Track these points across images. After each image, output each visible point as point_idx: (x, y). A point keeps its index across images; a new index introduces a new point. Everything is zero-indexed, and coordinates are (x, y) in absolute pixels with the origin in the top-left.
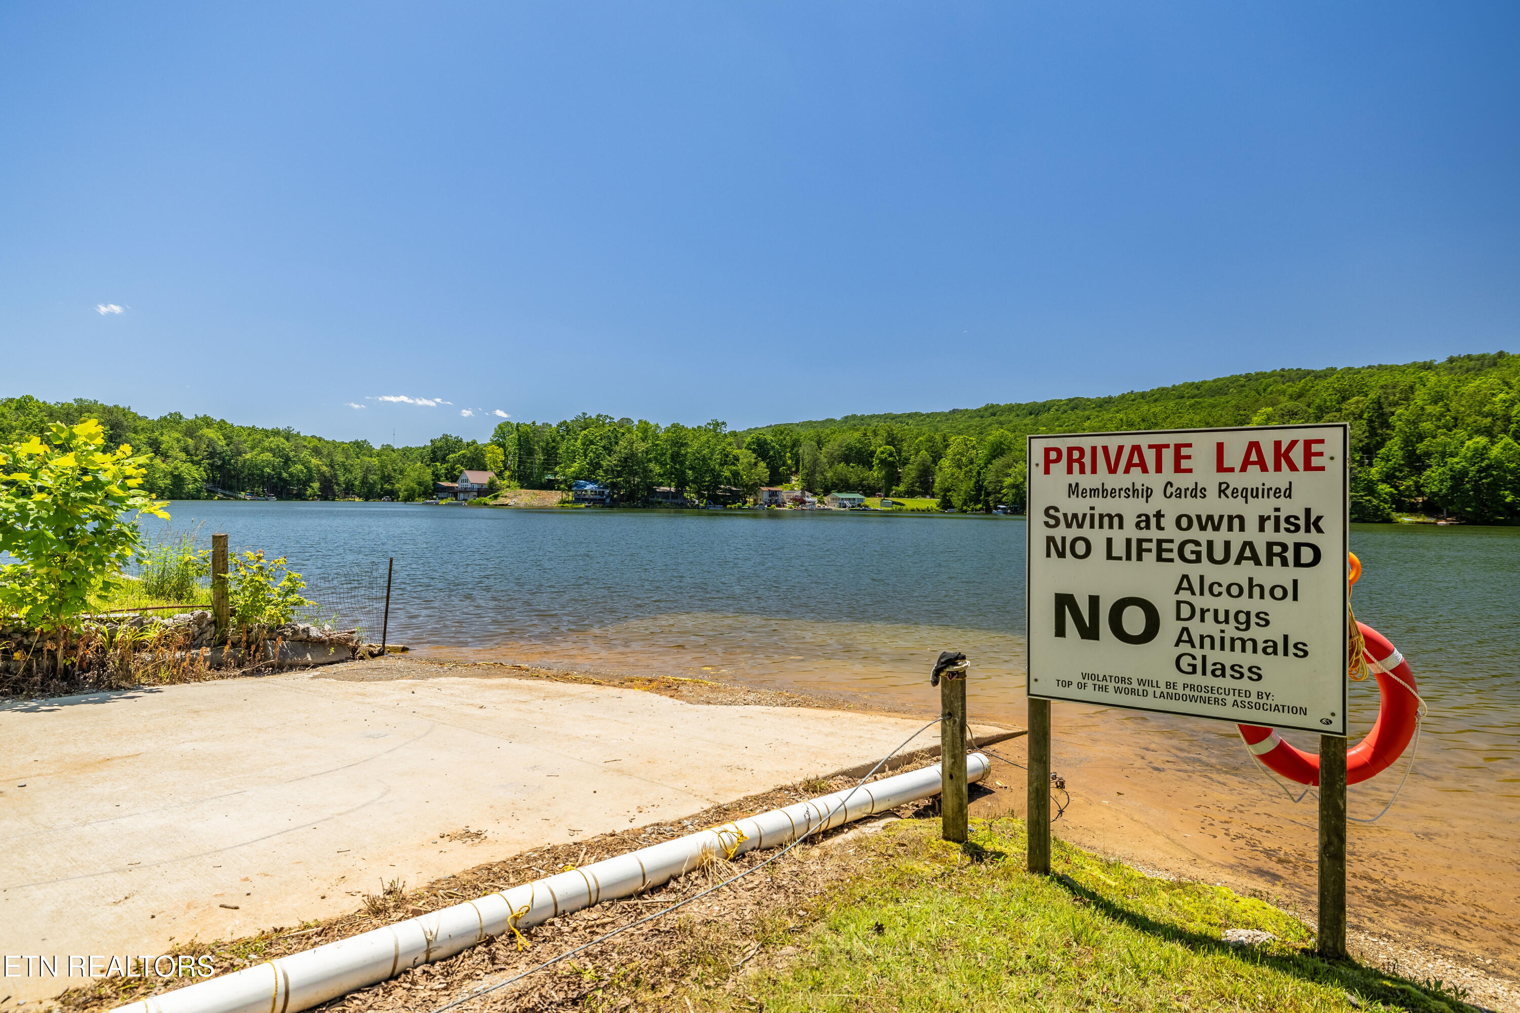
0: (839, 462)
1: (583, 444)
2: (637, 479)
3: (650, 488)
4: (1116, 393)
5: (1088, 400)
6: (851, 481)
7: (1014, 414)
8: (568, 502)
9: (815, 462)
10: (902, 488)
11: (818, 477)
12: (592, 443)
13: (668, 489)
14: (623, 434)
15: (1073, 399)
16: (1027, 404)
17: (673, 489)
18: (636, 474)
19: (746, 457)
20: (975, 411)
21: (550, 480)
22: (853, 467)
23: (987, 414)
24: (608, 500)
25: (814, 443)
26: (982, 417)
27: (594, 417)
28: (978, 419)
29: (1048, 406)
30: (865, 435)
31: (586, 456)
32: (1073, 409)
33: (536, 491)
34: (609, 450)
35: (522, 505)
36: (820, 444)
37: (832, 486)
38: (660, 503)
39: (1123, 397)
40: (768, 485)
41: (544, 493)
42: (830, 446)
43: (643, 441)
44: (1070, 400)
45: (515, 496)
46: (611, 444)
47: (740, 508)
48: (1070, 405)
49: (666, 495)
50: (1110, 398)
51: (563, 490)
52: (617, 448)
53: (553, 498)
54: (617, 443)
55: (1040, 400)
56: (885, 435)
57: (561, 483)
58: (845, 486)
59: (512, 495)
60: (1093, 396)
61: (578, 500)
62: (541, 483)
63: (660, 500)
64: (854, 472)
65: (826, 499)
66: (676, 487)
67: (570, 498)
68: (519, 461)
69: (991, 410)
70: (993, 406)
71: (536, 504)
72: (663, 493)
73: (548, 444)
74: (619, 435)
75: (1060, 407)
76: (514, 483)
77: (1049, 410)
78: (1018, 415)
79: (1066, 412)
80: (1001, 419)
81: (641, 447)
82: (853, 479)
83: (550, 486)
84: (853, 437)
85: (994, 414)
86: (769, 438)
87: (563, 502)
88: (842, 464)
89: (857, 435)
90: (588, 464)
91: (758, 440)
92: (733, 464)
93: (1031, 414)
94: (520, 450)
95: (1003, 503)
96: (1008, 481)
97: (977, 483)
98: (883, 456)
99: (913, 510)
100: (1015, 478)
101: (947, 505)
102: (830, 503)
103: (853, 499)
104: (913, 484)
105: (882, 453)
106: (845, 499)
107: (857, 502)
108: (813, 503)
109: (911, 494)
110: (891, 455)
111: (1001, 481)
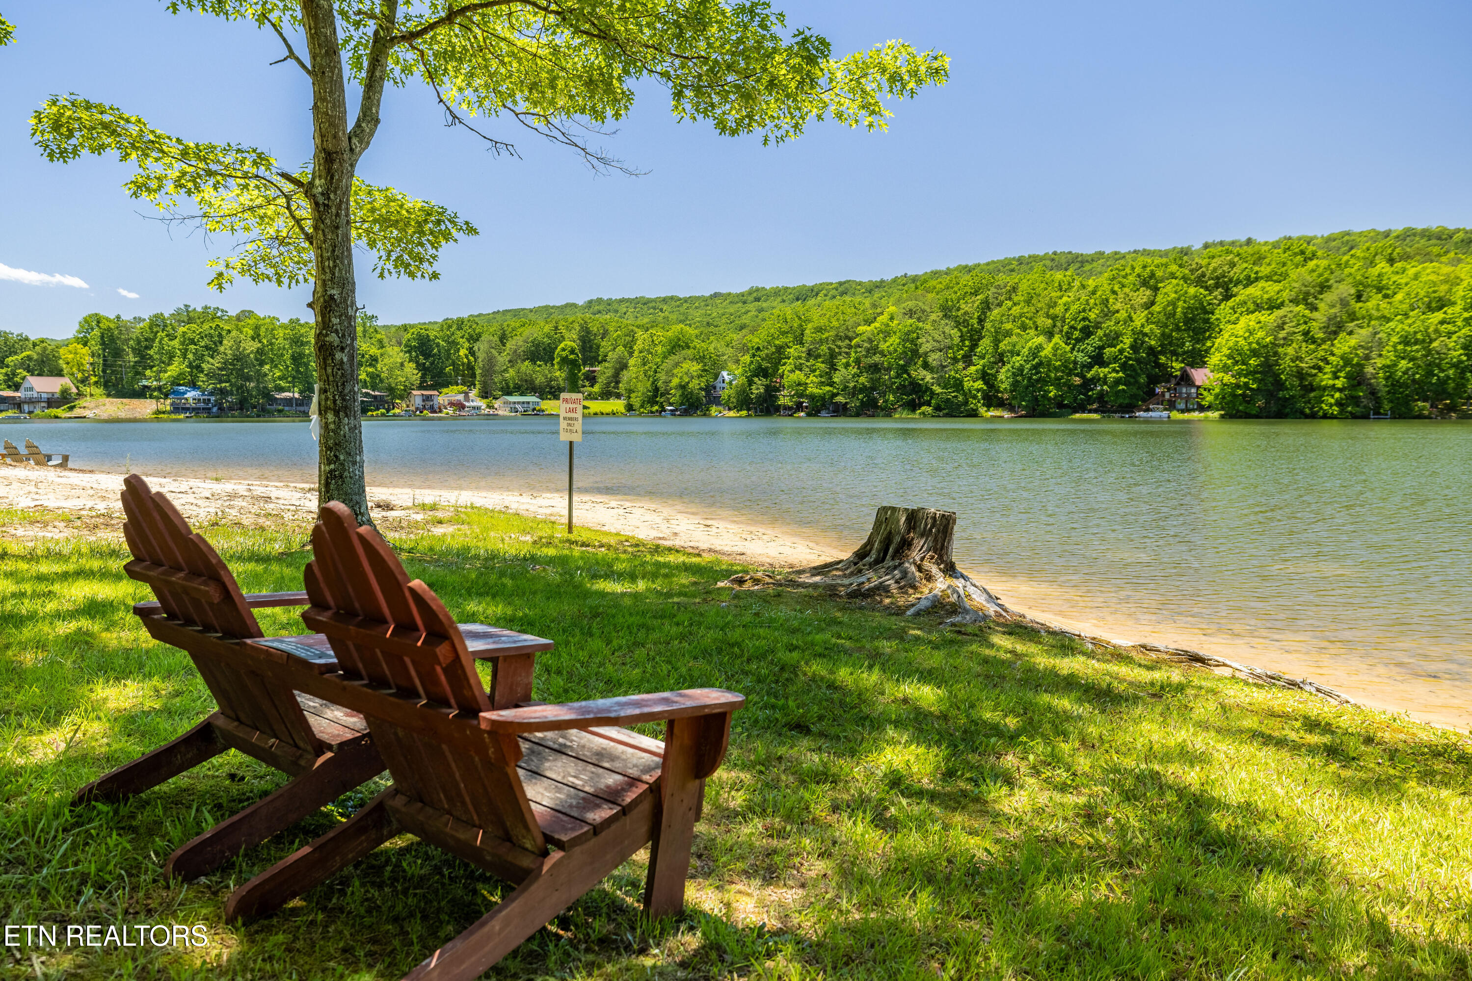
0: (524, 360)
1: (182, 343)
2: (252, 385)
3: (266, 394)
4: (888, 277)
5: (860, 283)
6: (537, 382)
7: (779, 299)
8: (164, 413)
9: (491, 361)
10: (596, 389)
11: (497, 379)
12: (193, 342)
13: (291, 395)
14: (229, 331)
15: (845, 283)
16: (794, 288)
17: (297, 395)
18: (248, 379)
19: (395, 355)
20: (738, 295)
21: (145, 387)
22: (540, 366)
23: (751, 298)
24: (215, 409)
25: (496, 338)
26: (745, 303)
27: (199, 309)
28: (740, 305)
29: (815, 290)
30: (556, 328)
31: (185, 358)
32: (842, 294)
33: (125, 400)
34: (212, 350)
35: (105, 416)
36: (503, 339)
37: (514, 388)
38: (280, 411)
39: (895, 280)
40: (421, 387)
41: (135, 402)
42: (514, 342)
43: (253, 339)
44: (841, 284)
45: (97, 407)
46: (215, 343)
47: (383, 415)
48: (840, 289)
49: (289, 402)
50: (882, 281)
51: (157, 398)
52: (222, 349)
53: (146, 407)
54: (221, 343)
55: (810, 284)
56: (578, 328)
57: (155, 389)
58: (526, 386)
59: (92, 405)
60: (865, 280)
61: (176, 409)
62: (134, 390)
63: (280, 407)
64: (540, 373)
65: (497, 404)
66: (301, 392)
67: (168, 408)
68: (104, 365)
69: (755, 295)
70: (757, 290)
71: (122, 415)
72: (285, 399)
73: (139, 342)
74: (224, 333)
75: (828, 291)
76: (99, 391)
77: (817, 294)
78: (784, 301)
79: (834, 297)
80: (764, 305)
81: (251, 347)
82: (540, 380)
83: (142, 393)
84: (539, 331)
85: (758, 299)
86: (432, 334)
87: (158, 412)
88: (526, 363)
89: (547, 329)
90: (187, 367)
91: (419, 334)
92: (371, 365)
93: (798, 299)
94: (104, 350)
95: (671, 404)
96: (675, 381)
97: (653, 383)
98: (564, 354)
99: (596, 414)
100: (681, 378)
101: (630, 408)
102: (501, 407)
103: (528, 403)
104: (608, 384)
105: (563, 350)
106: (519, 403)
107: (531, 406)
108: (479, 408)
109: (606, 395)
110: (572, 352)
111: (670, 381)
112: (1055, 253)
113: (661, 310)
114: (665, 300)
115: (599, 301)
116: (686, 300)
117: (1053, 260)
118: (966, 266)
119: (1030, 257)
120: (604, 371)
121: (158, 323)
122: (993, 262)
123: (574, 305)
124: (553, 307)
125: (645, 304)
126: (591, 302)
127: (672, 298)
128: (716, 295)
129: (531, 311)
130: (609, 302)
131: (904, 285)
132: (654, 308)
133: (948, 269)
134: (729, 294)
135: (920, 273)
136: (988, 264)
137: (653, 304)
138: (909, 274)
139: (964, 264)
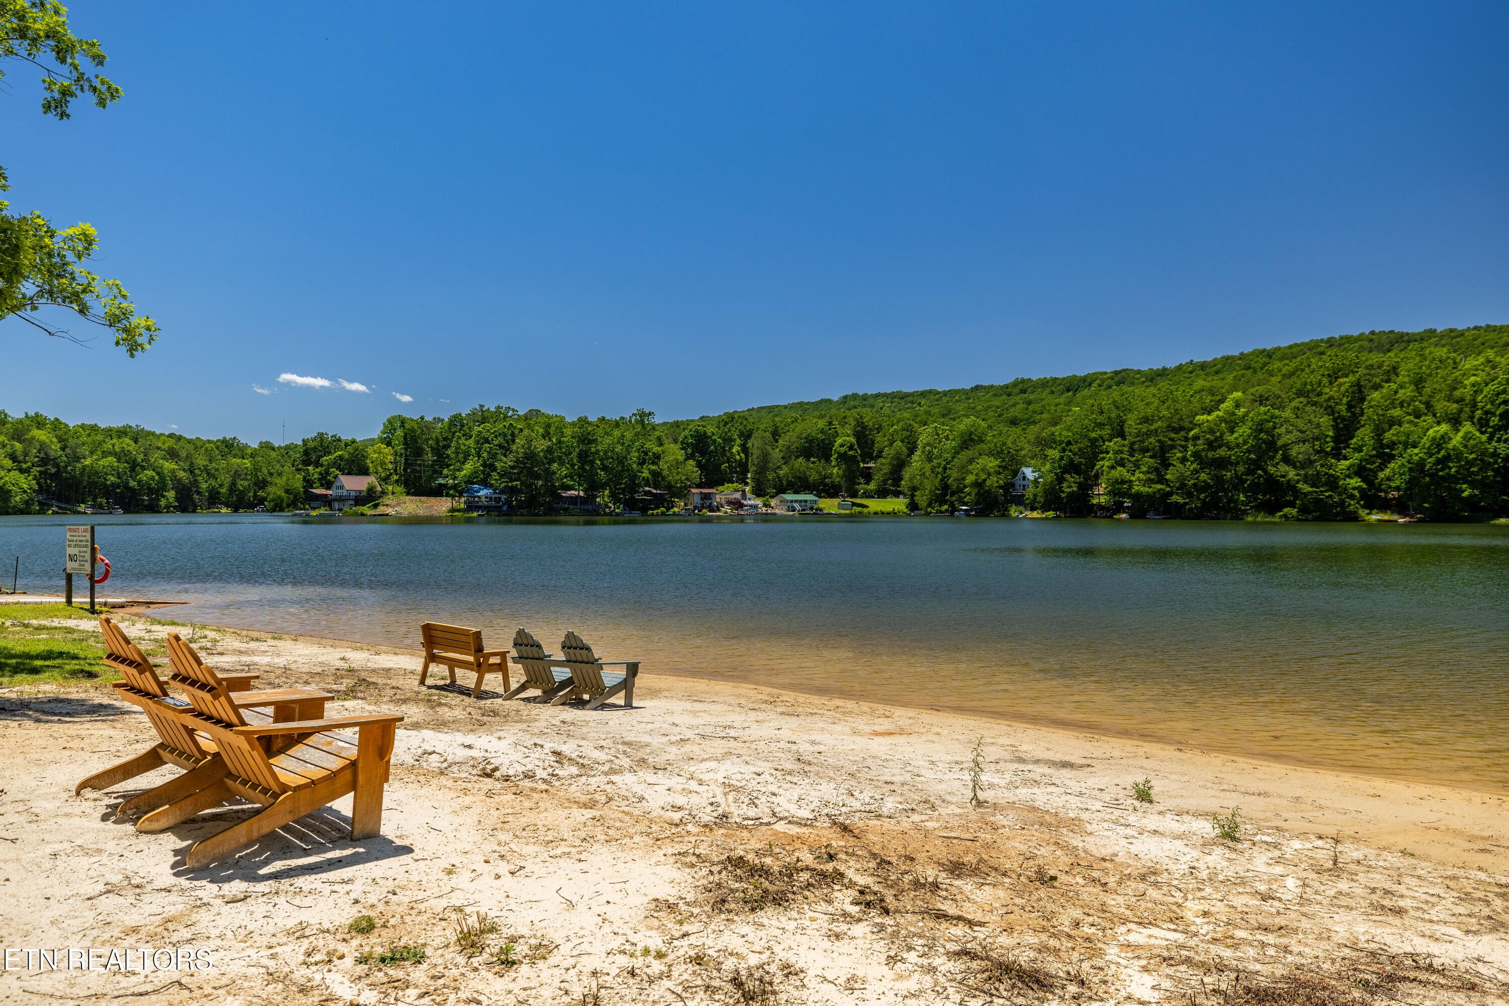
0: (797, 457)
1: (477, 442)
2: (540, 483)
3: (553, 492)
4: (1172, 364)
5: (1139, 372)
6: (811, 479)
7: (1048, 390)
8: (458, 511)
9: (765, 458)
10: (872, 486)
11: (771, 476)
12: (487, 441)
13: (576, 493)
14: (521, 430)
15: (1121, 371)
16: (1064, 379)
17: (582, 494)
18: (538, 477)
19: (674, 452)
20: (1002, 387)
21: (440, 485)
22: (813, 463)
23: (1016, 391)
24: (505, 508)
25: (768, 434)
26: (1009, 395)
27: (493, 409)
28: (1004, 397)
29: (1089, 380)
30: (830, 423)
31: (479, 456)
32: (1118, 384)
33: (423, 498)
34: (505, 449)
35: (405, 513)
36: (776, 434)
37: (788, 485)
38: (566, 510)
39: (1180, 367)
40: (699, 486)
41: (433, 500)
42: (787, 438)
43: (544, 438)
44: (1116, 373)
45: (398, 504)
46: (507, 442)
47: (663, 514)
48: (1116, 379)
49: (574, 500)
50: (1164, 369)
51: (453, 496)
52: (514, 447)
53: (442, 506)
54: (513, 441)
55: (1081, 373)
56: (853, 423)
57: (451, 488)
58: (800, 484)
59: (395, 503)
60: (1144, 368)
61: (470, 507)
62: (431, 487)
63: (566, 506)
64: (813, 469)
65: (773, 502)
66: (585, 491)
67: (462, 506)
68: (406, 464)
69: (1020, 386)
70: (1023, 381)
71: (421, 512)
72: (571, 497)
73: (437, 442)
74: (516, 432)
75: (1103, 381)
76: (399, 489)
77: (1090, 385)
78: (1053, 392)
79: (1110, 387)
80: (1032, 397)
81: (541, 445)
82: (813, 477)
83: (438, 492)
84: (814, 426)
85: (1024, 391)
86: (710, 429)
87: (453, 510)
88: (800, 460)
89: (821, 424)
90: (481, 465)
91: (697, 431)
92: (653, 463)
93: (1068, 390)
94: (406, 449)
95: (965, 504)
96: (970, 479)
97: (942, 480)
98: (842, 450)
99: (876, 513)
100: (977, 475)
101: (913, 506)
102: (777, 506)
103: (806, 501)
104: (885, 482)
105: (842, 445)
106: (796, 501)
107: (809, 505)
108: (756, 507)
109: (882, 493)
110: (851, 448)
111: (964, 479)
112: (1373, 333)
113: (919, 404)
114: (923, 394)
115: (855, 396)
116: (945, 394)
117: (1371, 340)
118: (1264, 350)
119: (1341, 338)
120: (880, 467)
121: (456, 422)
122: (1296, 345)
123: (829, 401)
124: (808, 403)
125: (902, 398)
126: (845, 397)
127: (930, 392)
128: (977, 388)
129: (785, 407)
130: (865, 397)
131: (1191, 372)
132: (912, 403)
133: (1242, 354)
134: (992, 386)
135: (1209, 359)
136: (1290, 347)
137: (911, 398)
138: (1196, 360)
139: (1261, 347)
